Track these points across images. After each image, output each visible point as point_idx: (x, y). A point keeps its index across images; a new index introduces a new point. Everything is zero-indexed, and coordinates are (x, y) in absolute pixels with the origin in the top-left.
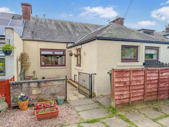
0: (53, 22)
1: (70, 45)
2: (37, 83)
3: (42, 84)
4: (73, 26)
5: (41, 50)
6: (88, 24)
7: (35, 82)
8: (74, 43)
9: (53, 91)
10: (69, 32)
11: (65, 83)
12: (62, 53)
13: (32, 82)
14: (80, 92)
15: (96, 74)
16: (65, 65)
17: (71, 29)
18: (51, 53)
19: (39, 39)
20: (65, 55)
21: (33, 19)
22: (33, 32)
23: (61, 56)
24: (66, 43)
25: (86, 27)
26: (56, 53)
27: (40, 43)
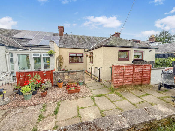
0: (76, 37)
1: (86, 50)
2: (67, 73)
3: (71, 73)
4: (88, 38)
5: (70, 53)
6: (97, 37)
7: (67, 72)
8: (88, 49)
9: (77, 77)
11: (83, 73)
12: (81, 55)
13: (65, 72)
14: (92, 78)
15: (102, 68)
16: (83, 63)
17: (87, 41)
18: (75, 55)
19: (68, 47)
20: (83, 56)
21: (65, 35)
22: (65, 43)
23: (80, 57)
24: (83, 49)
25: (96, 39)
26: (78, 55)
27: (69, 49)
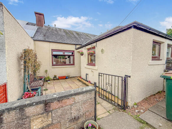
0: (62, 30)
2: (42, 105)
3: (54, 105)
4: (78, 34)
5: (53, 50)
6: (88, 34)
8: (82, 45)
9: (75, 114)
10: (75, 37)
11: (93, 96)
12: (70, 54)
13: (31, 105)
15: (130, 77)
17: (77, 36)
18: (61, 53)
19: (51, 41)
20: (74, 56)
21: (45, 27)
22: (45, 35)
23: (69, 56)
24: (75, 44)
25: (87, 35)
26: (66, 53)
27: (52, 44)
